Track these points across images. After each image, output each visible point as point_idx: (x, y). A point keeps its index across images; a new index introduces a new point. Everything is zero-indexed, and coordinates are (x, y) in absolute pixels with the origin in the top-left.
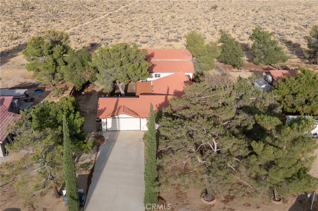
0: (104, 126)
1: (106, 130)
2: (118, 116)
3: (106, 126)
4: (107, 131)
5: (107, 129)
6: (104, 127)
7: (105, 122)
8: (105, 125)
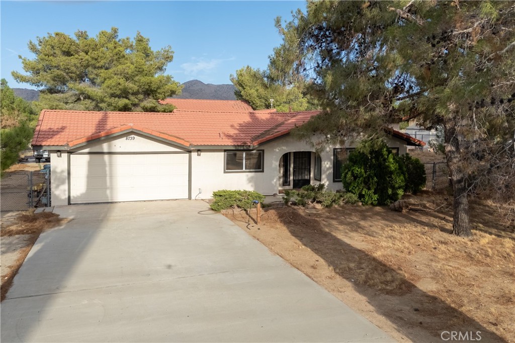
0: (57, 186)
1: (67, 203)
2: (110, 147)
3: (66, 187)
4: (69, 204)
5: (69, 197)
6: (59, 192)
7: (62, 172)
8: (63, 183)
